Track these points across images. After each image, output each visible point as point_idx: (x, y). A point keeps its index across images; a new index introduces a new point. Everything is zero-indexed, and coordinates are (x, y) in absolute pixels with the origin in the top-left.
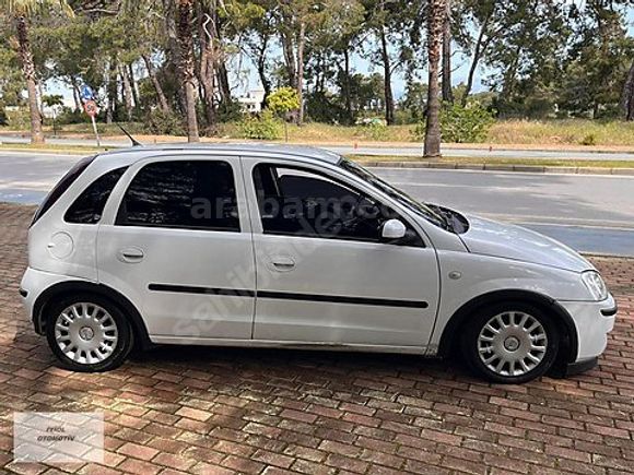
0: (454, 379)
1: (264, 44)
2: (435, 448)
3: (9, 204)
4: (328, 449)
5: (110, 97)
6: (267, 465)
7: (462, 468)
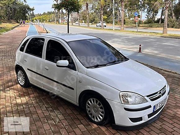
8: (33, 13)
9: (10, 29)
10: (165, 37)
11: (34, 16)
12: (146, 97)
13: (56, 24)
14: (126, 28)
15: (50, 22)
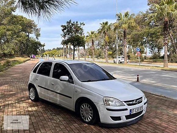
8: (43, 48)
9: (22, 62)
10: (166, 70)
11: (45, 51)
12: (124, 102)
13: (64, 58)
14: (130, 62)
15: (59, 57)
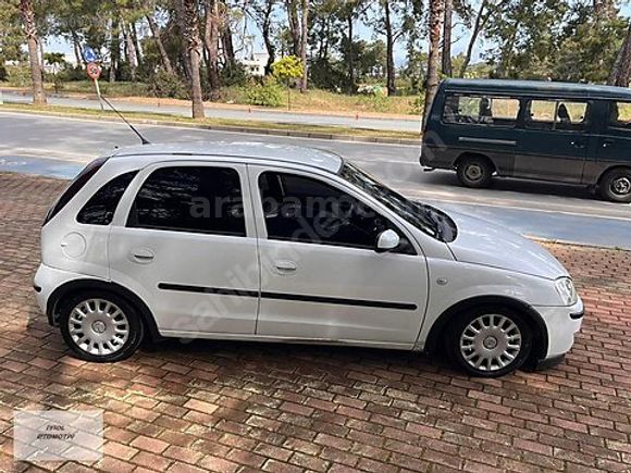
0: (437, 373)
1: (269, 8)
2: (418, 440)
3: (14, 174)
4: (323, 442)
5: (113, 58)
6: (268, 458)
7: (440, 461)
